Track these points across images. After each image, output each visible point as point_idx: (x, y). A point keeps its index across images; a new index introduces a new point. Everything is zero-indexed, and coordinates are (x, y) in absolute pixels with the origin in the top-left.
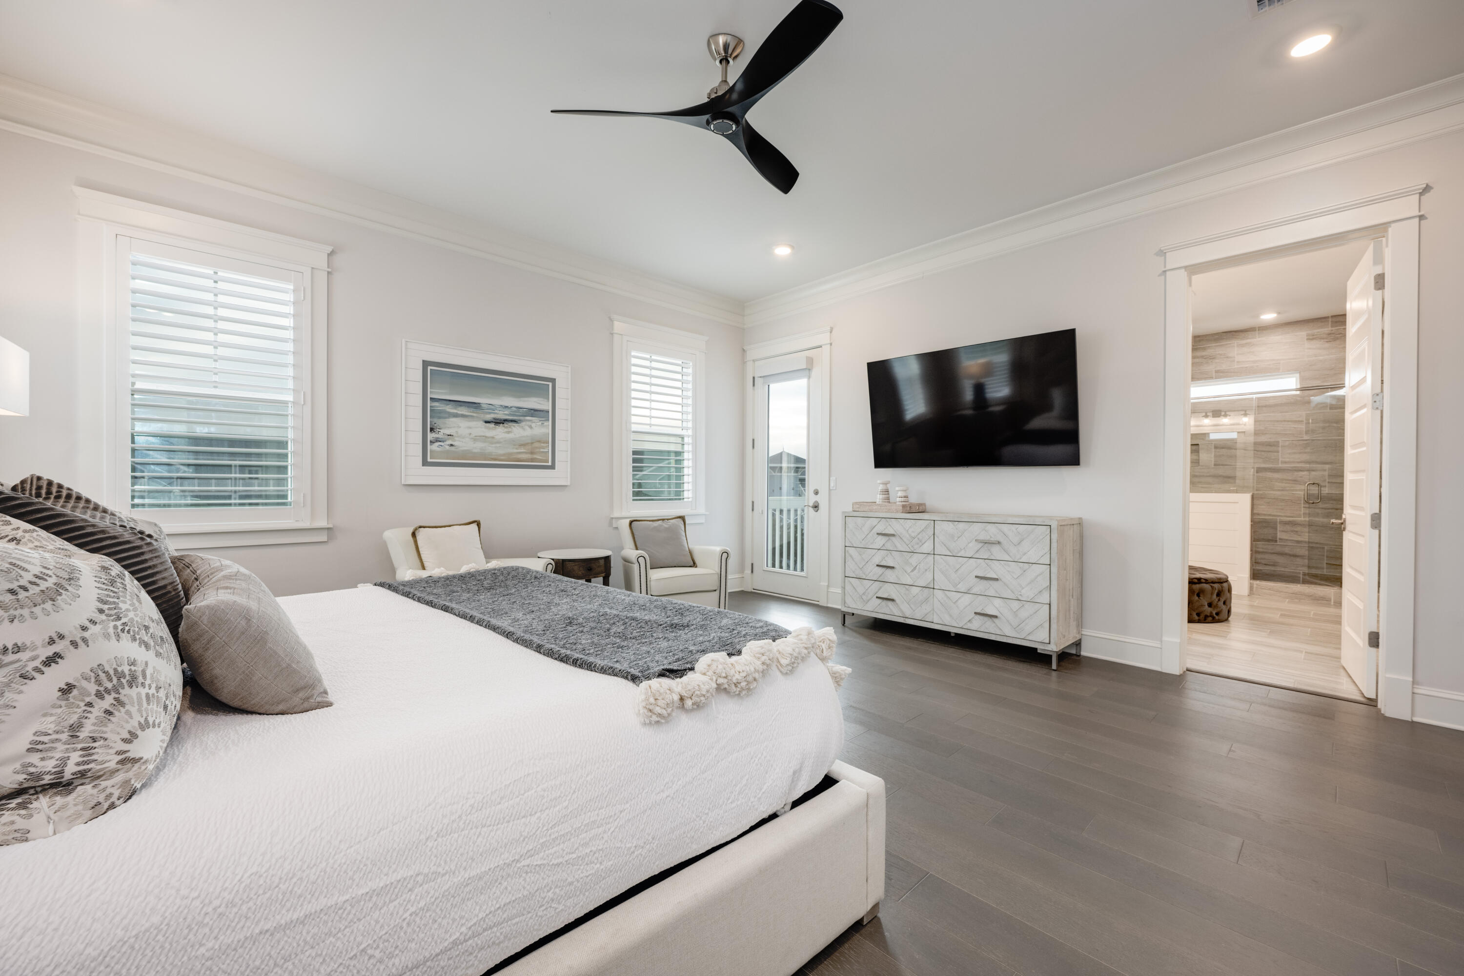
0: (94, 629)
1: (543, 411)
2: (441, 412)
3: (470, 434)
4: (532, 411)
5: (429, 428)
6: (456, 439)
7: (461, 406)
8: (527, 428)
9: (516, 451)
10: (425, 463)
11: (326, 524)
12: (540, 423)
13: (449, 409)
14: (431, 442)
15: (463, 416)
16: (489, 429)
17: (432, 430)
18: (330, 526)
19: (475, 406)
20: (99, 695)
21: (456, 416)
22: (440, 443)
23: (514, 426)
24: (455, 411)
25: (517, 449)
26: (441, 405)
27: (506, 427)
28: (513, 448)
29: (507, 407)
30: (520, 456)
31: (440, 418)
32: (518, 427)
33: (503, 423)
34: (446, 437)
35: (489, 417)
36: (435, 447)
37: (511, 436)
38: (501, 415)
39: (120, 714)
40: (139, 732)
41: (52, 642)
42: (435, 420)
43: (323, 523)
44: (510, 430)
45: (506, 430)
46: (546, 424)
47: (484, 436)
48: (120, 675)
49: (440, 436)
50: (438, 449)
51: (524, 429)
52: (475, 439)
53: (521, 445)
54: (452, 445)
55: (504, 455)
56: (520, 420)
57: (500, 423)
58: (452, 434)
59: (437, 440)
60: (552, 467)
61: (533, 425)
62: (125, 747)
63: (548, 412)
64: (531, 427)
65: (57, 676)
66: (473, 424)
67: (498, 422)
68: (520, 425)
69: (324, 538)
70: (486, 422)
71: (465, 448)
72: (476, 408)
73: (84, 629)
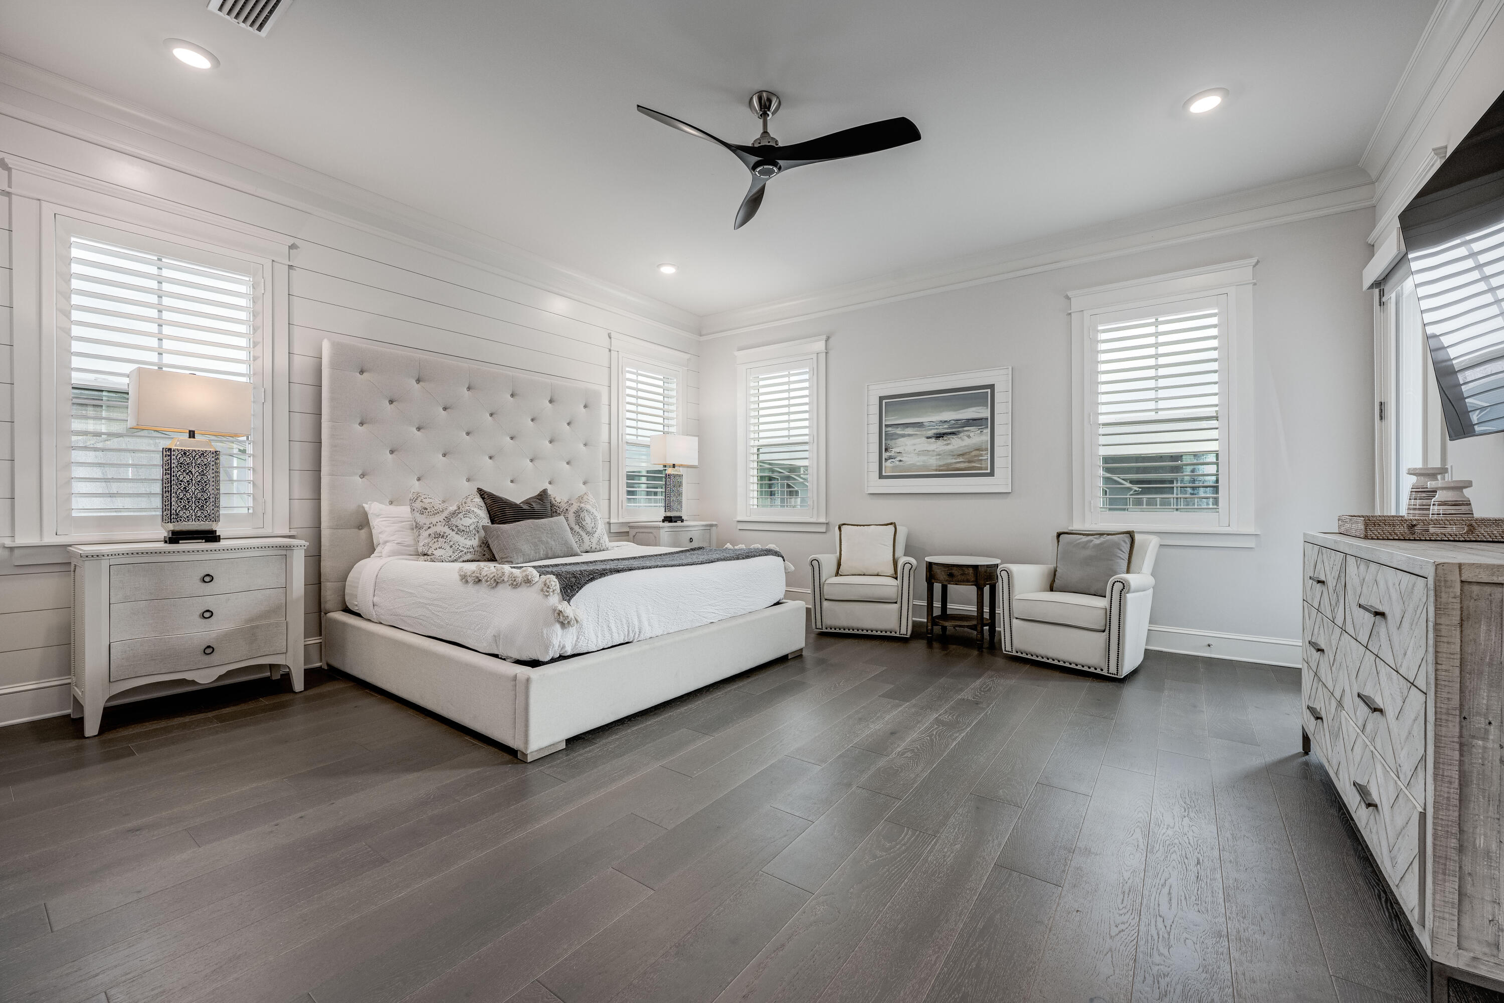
0: (440, 523)
1: (982, 419)
2: (893, 434)
3: (915, 450)
4: (971, 421)
5: (884, 448)
6: (904, 455)
7: (907, 427)
8: (966, 438)
9: (955, 461)
10: (881, 476)
11: (825, 520)
12: (979, 432)
13: (899, 431)
14: (886, 459)
15: (909, 435)
16: (930, 443)
17: (886, 450)
18: (827, 522)
19: (919, 425)
20: (435, 538)
21: (903, 436)
22: (892, 460)
23: (953, 438)
24: (903, 432)
25: (955, 459)
26: (894, 429)
27: (946, 440)
28: (952, 459)
29: (946, 421)
30: (958, 466)
31: (892, 439)
32: (956, 439)
33: (943, 437)
34: (897, 454)
35: (930, 433)
36: (888, 464)
37: (950, 447)
38: (942, 429)
39: (436, 543)
40: (438, 549)
41: (430, 524)
42: (889, 442)
43: (823, 520)
44: (949, 442)
45: (945, 442)
46: (985, 431)
47: (926, 451)
48: (440, 535)
49: (892, 454)
50: (891, 465)
51: (963, 440)
52: (919, 454)
53: (959, 455)
54: (900, 461)
55: (944, 465)
56: (958, 432)
57: (940, 437)
58: (900, 452)
59: (890, 458)
60: (992, 474)
61: (972, 434)
62: (434, 551)
63: (987, 419)
64: (969, 437)
65: (430, 531)
66: (917, 441)
67: (939, 436)
68: (959, 436)
69: (823, 529)
70: (928, 438)
71: (911, 462)
72: (919, 427)
73: (437, 522)
